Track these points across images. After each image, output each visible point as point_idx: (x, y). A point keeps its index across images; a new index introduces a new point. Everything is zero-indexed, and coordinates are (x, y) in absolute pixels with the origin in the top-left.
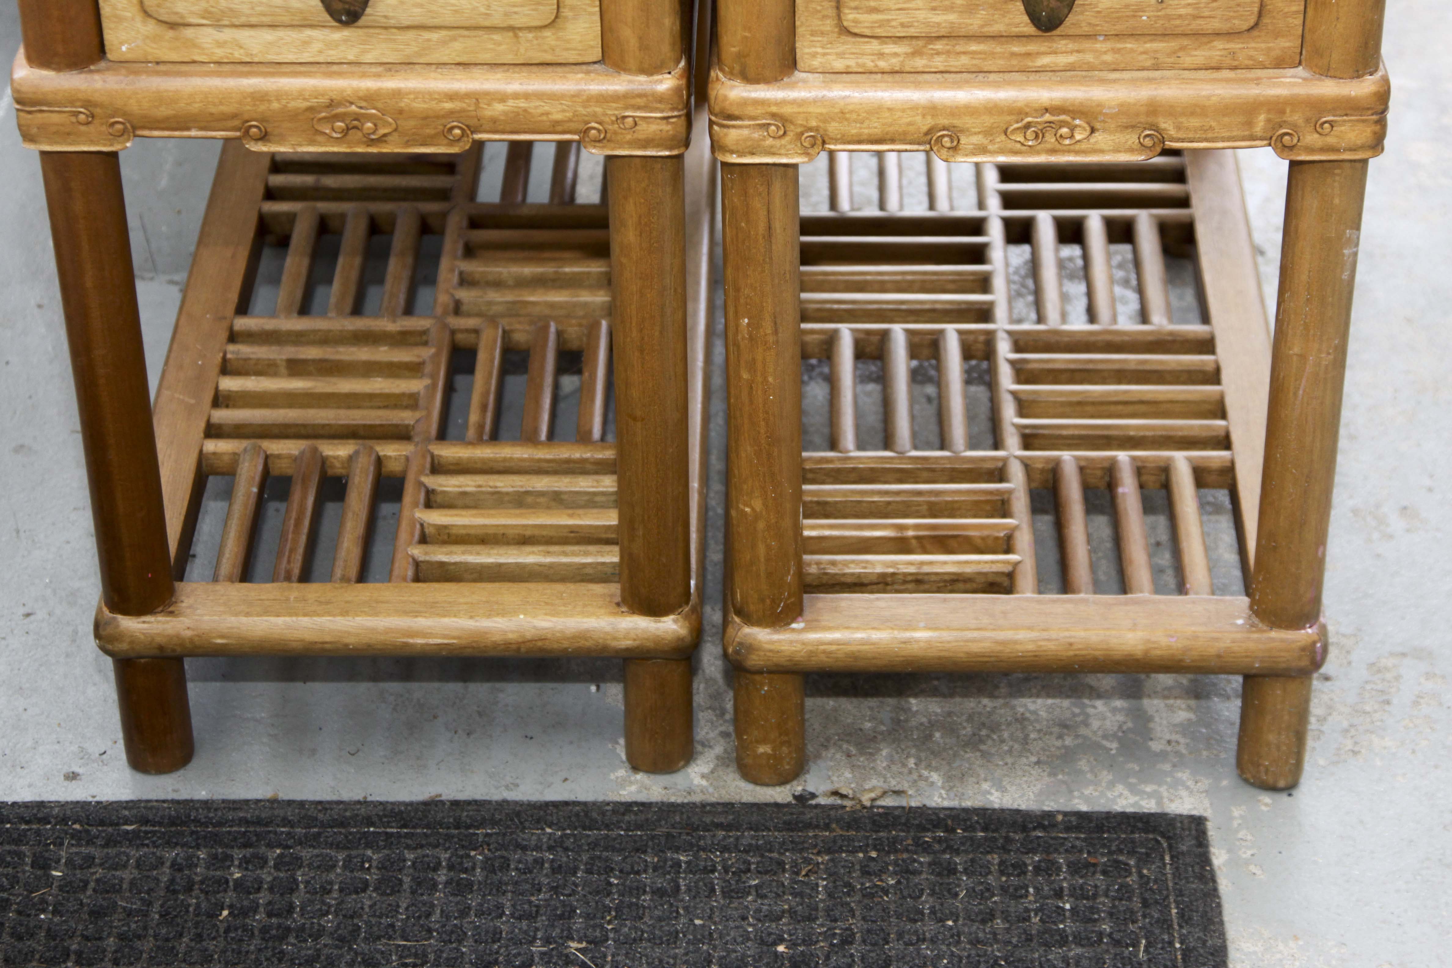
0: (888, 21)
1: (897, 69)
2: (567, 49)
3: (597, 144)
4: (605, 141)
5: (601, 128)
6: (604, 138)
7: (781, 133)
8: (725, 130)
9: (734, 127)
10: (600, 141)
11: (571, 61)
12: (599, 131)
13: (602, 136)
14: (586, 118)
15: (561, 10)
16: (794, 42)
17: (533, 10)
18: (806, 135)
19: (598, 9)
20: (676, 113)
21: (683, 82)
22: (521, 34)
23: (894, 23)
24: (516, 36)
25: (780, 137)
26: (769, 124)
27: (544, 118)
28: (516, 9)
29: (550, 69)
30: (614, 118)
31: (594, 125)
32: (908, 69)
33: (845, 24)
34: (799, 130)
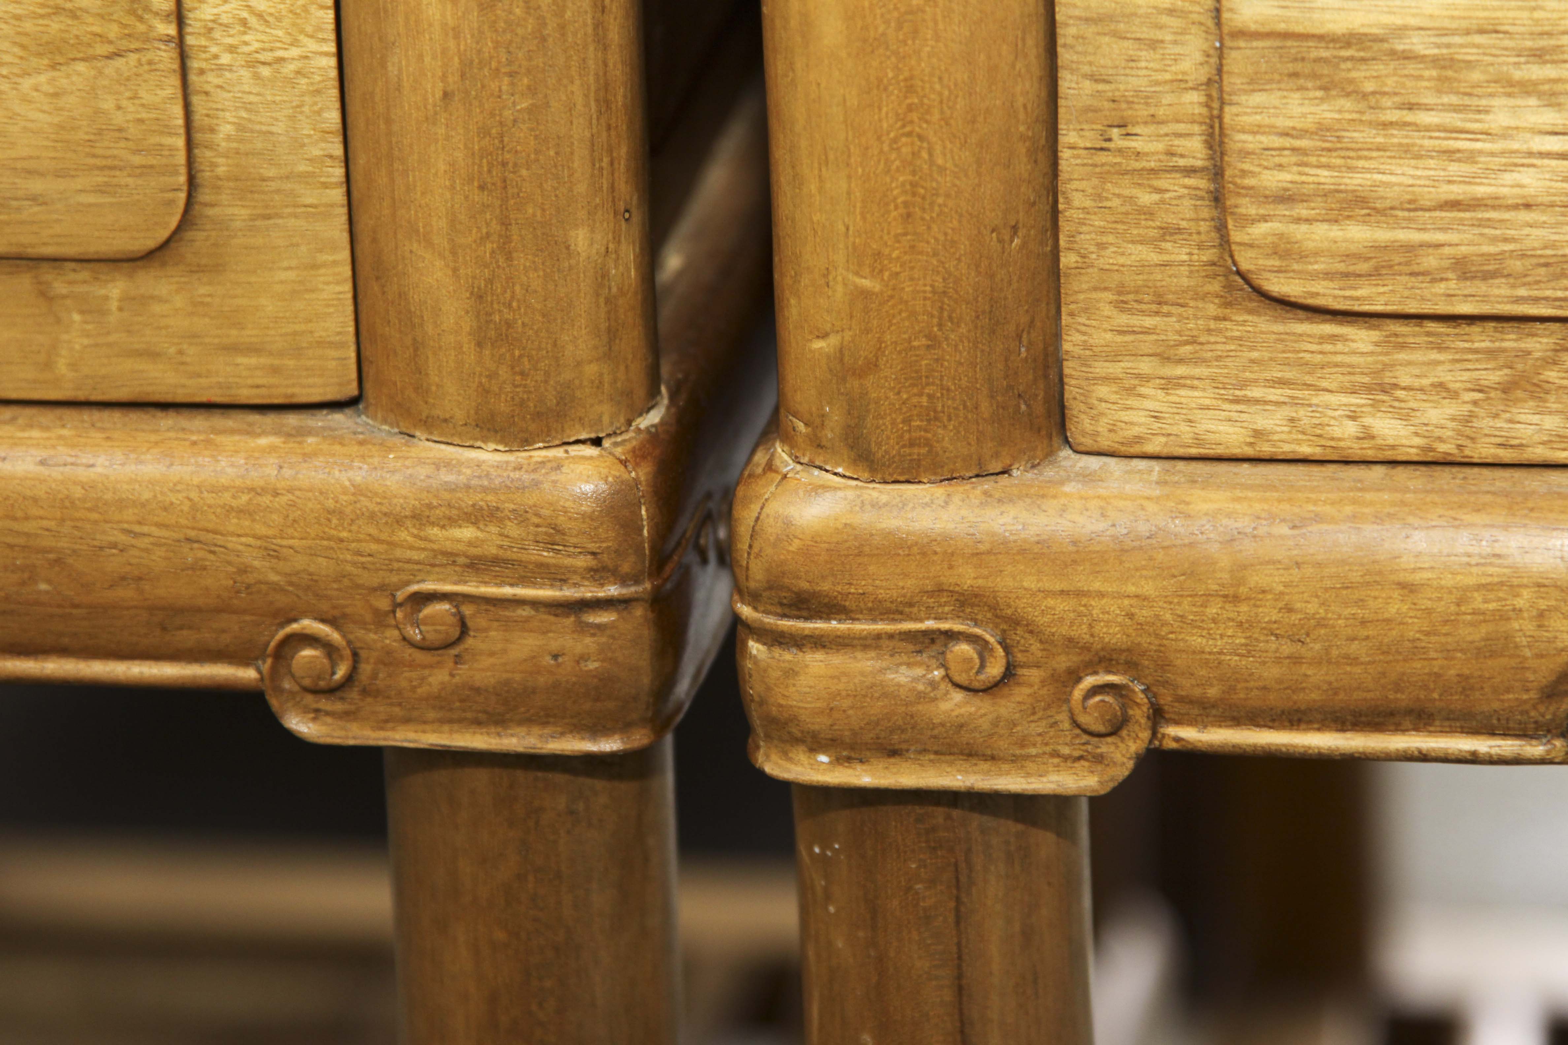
0: (1410, 248)
1: (1446, 448)
2: (234, 349)
3: (324, 704)
4: (354, 694)
5: (335, 636)
6: (350, 679)
7: (995, 670)
8: (788, 656)
9: (819, 642)
10: (334, 691)
11: (246, 395)
12: (329, 648)
13: (341, 672)
14: (281, 601)
15: (204, 196)
16: (1057, 336)
17: (100, 190)
18: (1090, 681)
19: (338, 195)
20: (613, 590)
21: (642, 473)
22: (60, 287)
23: (1430, 261)
24: (45, 294)
25: (991, 689)
26: (950, 636)
27: (126, 594)
28: (37, 186)
29: (167, 421)
30: (384, 604)
31: (308, 625)
32: (1485, 451)
33: (1246, 261)
34: (1063, 662)
